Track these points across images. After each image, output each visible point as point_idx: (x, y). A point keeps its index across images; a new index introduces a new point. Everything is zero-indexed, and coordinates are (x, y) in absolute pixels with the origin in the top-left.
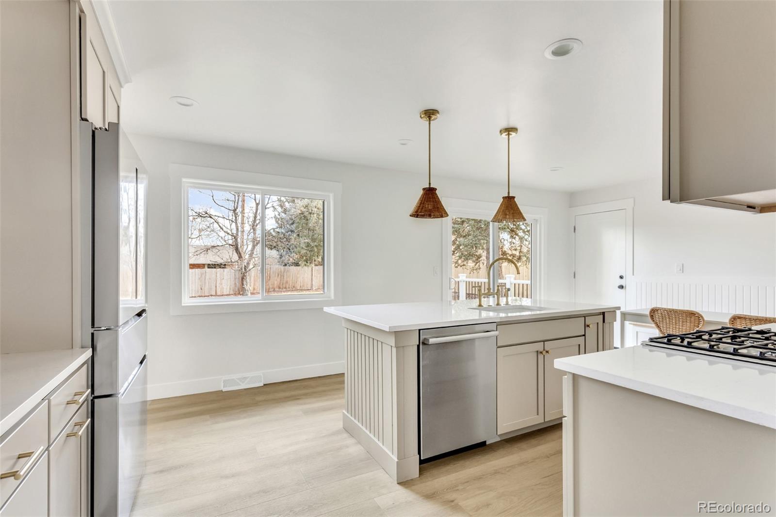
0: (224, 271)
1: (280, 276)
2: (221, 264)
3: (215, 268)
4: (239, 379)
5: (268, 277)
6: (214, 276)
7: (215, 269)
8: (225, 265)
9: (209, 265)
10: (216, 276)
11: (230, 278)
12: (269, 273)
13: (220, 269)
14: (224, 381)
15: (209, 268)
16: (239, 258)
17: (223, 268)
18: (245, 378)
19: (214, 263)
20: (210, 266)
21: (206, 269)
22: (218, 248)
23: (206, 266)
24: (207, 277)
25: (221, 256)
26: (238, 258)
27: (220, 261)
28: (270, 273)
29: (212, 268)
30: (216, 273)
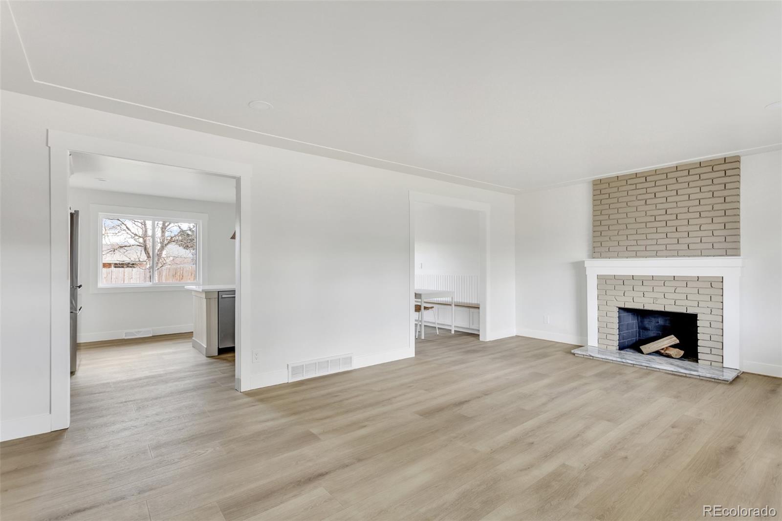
0: (132, 270)
1: (193, 275)
2: (129, 264)
3: (123, 267)
4: (136, 332)
5: (181, 276)
6: (121, 275)
7: (123, 269)
8: (133, 264)
9: (116, 264)
10: (124, 275)
11: (140, 278)
12: (181, 272)
13: (128, 269)
14: (126, 333)
15: (115, 267)
16: (148, 257)
17: (131, 267)
18: (141, 332)
19: (121, 263)
20: (117, 266)
21: (113, 268)
22: (126, 248)
23: (112, 266)
24: (114, 277)
25: (128, 255)
26: (146, 258)
27: (127, 260)
28: (183, 273)
29: (120, 267)
30: (124, 273)
